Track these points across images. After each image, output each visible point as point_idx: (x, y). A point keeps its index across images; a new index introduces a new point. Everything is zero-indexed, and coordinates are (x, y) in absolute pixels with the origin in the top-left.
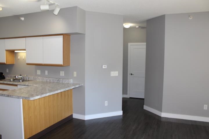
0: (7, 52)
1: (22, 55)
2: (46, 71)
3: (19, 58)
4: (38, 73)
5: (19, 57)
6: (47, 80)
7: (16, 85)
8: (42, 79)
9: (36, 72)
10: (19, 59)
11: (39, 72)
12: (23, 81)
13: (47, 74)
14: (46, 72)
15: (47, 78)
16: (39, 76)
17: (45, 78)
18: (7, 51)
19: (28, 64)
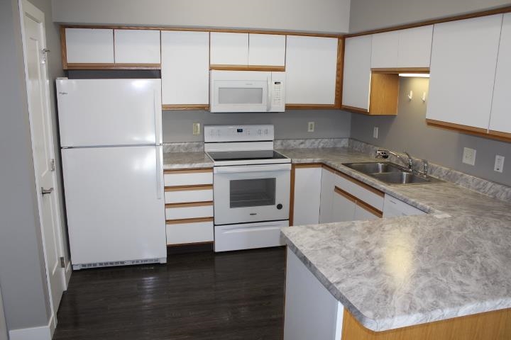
0: (376, 75)
1: (420, 87)
2: (497, 157)
3: (410, 97)
4: (465, 161)
5: (411, 93)
6: (497, 192)
7: (382, 193)
8: (479, 183)
9: (460, 154)
10: (410, 100)
11: (469, 157)
12: (411, 180)
13: (501, 171)
14: (499, 163)
15: (499, 187)
16: (468, 169)
17: (490, 184)
18: (375, 71)
19: (432, 123)
